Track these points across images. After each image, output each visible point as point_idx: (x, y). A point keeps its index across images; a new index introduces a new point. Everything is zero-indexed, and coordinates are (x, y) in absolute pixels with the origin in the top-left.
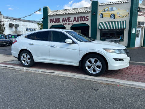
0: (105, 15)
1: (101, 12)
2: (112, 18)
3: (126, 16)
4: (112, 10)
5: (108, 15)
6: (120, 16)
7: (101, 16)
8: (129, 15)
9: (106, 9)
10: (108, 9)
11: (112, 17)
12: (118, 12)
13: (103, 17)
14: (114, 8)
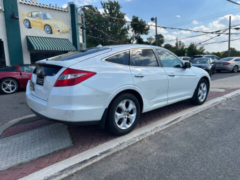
0: (35, 24)
1: (27, 18)
2: (47, 31)
3: (68, 32)
4: (45, 17)
5: (38, 24)
6: (59, 31)
7: (28, 24)
8: (71, 32)
9: (34, 14)
10: (37, 13)
11: (48, 29)
12: (55, 23)
13: (30, 27)
14: (48, 16)
